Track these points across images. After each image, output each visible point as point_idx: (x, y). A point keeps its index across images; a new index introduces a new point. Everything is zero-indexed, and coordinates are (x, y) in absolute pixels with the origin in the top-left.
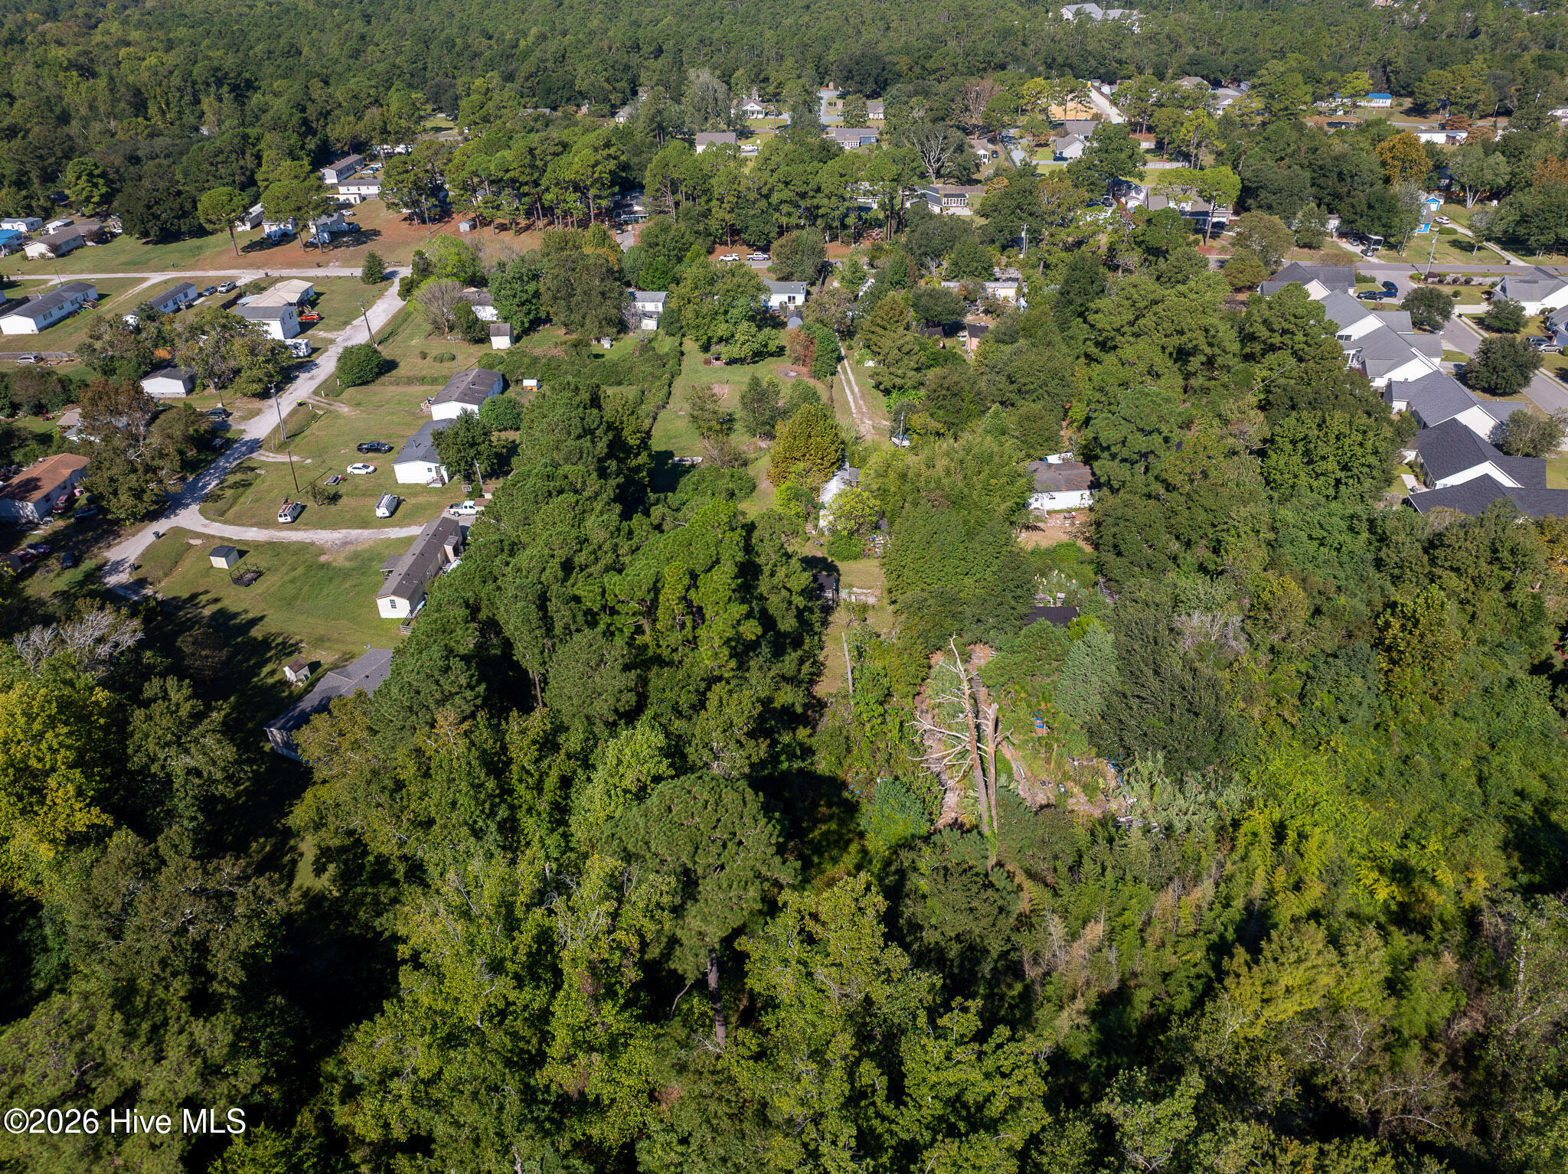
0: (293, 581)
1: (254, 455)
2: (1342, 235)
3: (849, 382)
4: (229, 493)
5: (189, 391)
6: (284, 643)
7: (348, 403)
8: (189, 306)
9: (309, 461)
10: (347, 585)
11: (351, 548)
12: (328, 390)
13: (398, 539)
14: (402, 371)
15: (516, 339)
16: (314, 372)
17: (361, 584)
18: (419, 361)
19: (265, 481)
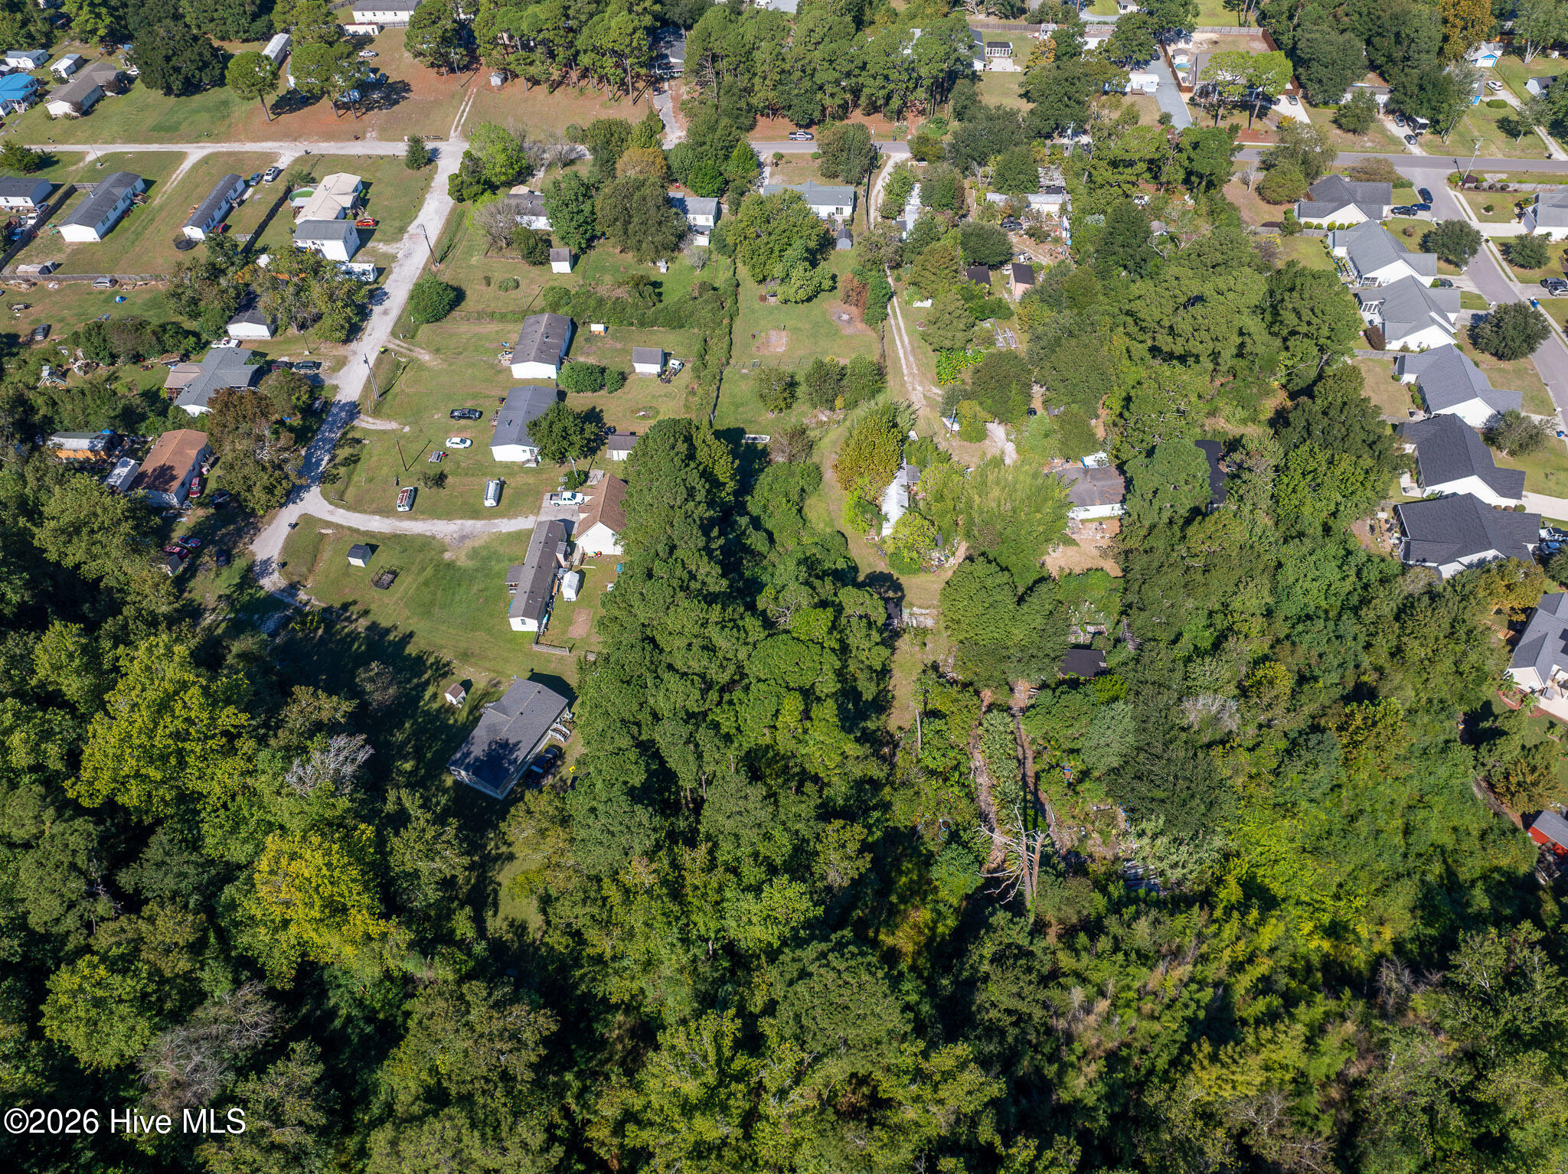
0: (426, 583)
1: (356, 423)
2: (1389, 112)
3: (899, 329)
4: (342, 470)
5: (273, 333)
6: (437, 662)
7: (426, 347)
8: (241, 203)
9: (407, 429)
10: (475, 589)
11: (469, 544)
12: (404, 330)
13: (509, 534)
14: (470, 304)
15: (575, 260)
16: (387, 303)
17: (486, 589)
18: (484, 288)
19: (374, 455)
